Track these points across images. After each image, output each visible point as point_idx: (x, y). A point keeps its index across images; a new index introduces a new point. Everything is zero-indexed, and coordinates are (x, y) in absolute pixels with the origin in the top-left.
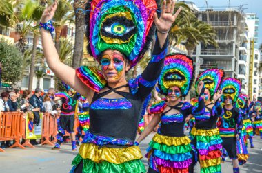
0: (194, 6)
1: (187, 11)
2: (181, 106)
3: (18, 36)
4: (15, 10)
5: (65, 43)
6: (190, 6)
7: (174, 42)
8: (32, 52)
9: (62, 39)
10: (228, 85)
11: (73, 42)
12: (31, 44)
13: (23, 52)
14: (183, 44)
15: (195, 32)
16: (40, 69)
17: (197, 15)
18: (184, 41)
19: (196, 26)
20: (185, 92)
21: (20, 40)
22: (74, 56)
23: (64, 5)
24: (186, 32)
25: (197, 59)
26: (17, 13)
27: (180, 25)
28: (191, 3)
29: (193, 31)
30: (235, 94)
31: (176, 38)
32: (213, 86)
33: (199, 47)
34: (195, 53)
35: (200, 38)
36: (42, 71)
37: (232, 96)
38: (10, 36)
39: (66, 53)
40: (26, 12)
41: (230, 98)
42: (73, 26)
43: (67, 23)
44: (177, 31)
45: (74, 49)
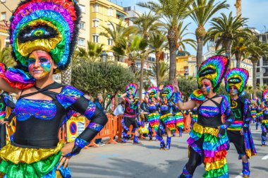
0: (256, 30)
1: (250, 34)
2: (58, 91)
3: (130, 62)
4: (127, 43)
5: (163, 64)
6: (252, 30)
7: (242, 58)
8: (140, 72)
9: (161, 61)
10: (234, 74)
11: (169, 63)
12: (139, 66)
13: (134, 72)
14: (249, 59)
15: (258, 50)
16: (147, 84)
17: (258, 36)
18: (250, 56)
19: (257, 45)
20: (63, 60)
21: (132, 64)
22: (170, 73)
23: (161, 38)
24: (250, 50)
25: (261, 69)
26: (129, 46)
27: (246, 45)
28: (254, 28)
29: (255, 49)
30: (241, 84)
31: (244, 55)
32: (215, 76)
33: (261, 60)
34: (258, 65)
35: (262, 54)
36: (148, 85)
37: (237, 85)
38: (125, 62)
39: (164, 71)
40: (135, 44)
41: (236, 88)
42: (167, 52)
43: (163, 50)
44: (244, 50)
45: (170, 68)
